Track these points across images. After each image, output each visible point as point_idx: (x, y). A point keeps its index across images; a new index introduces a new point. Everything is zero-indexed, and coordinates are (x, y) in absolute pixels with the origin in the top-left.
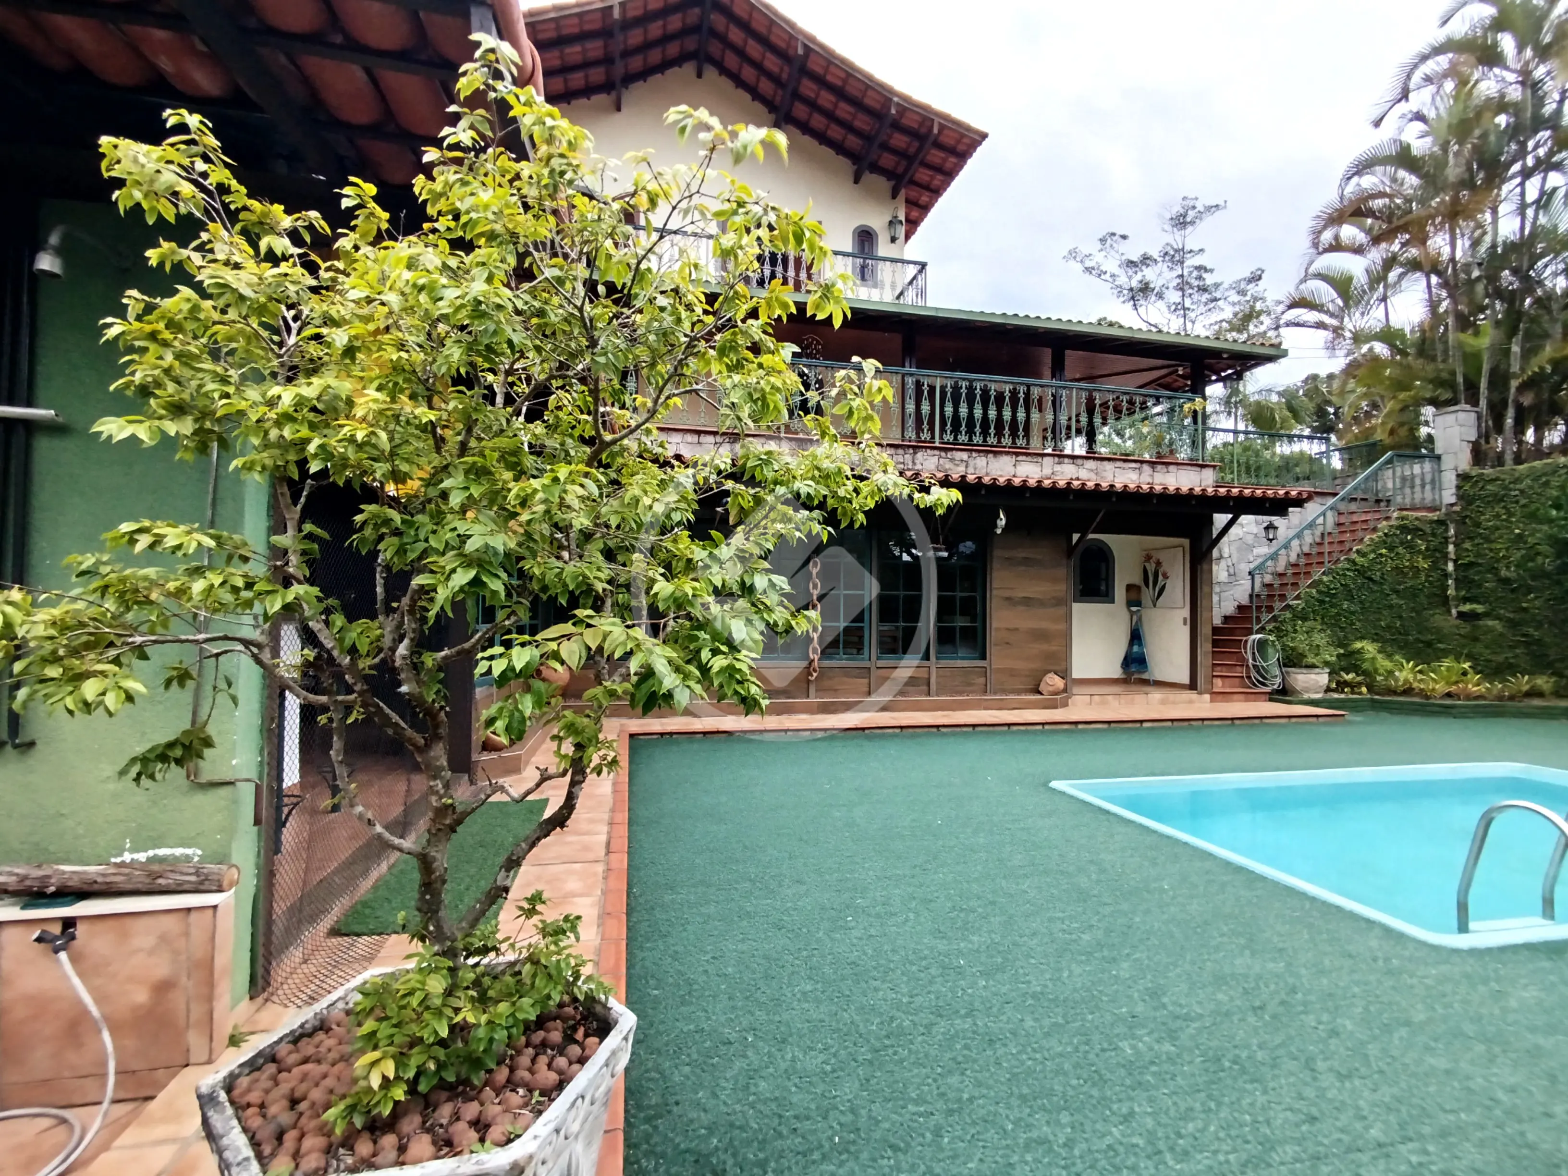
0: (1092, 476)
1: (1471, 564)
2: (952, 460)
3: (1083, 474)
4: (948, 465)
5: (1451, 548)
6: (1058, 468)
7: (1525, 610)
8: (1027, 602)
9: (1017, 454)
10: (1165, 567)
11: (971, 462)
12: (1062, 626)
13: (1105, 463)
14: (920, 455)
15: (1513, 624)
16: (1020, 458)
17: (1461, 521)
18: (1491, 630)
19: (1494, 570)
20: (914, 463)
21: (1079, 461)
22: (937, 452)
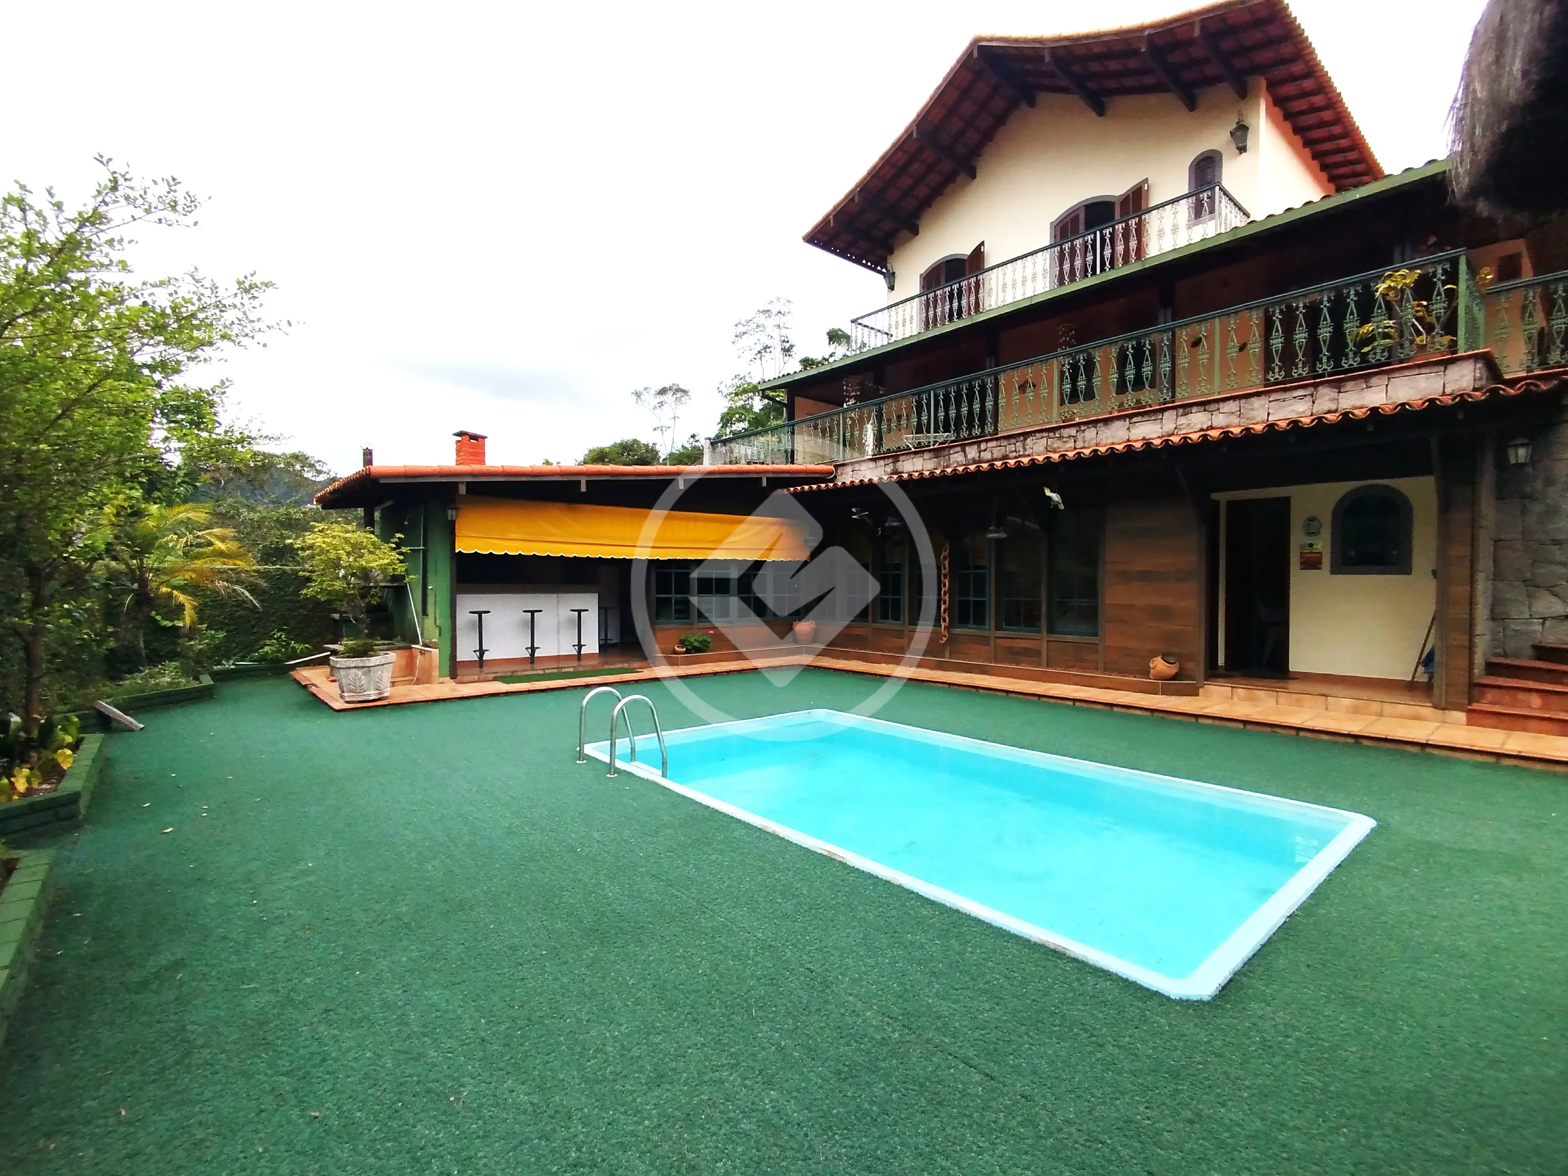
0: (1235, 420)
2: (1061, 438)
3: (1220, 420)
4: (1057, 444)
6: (1183, 420)
8: (1146, 576)
9: (1131, 416)
11: (1080, 436)
13: (1253, 400)
14: (1029, 441)
16: (1134, 420)
20: (1025, 449)
21: (1213, 407)
22: (1045, 434)
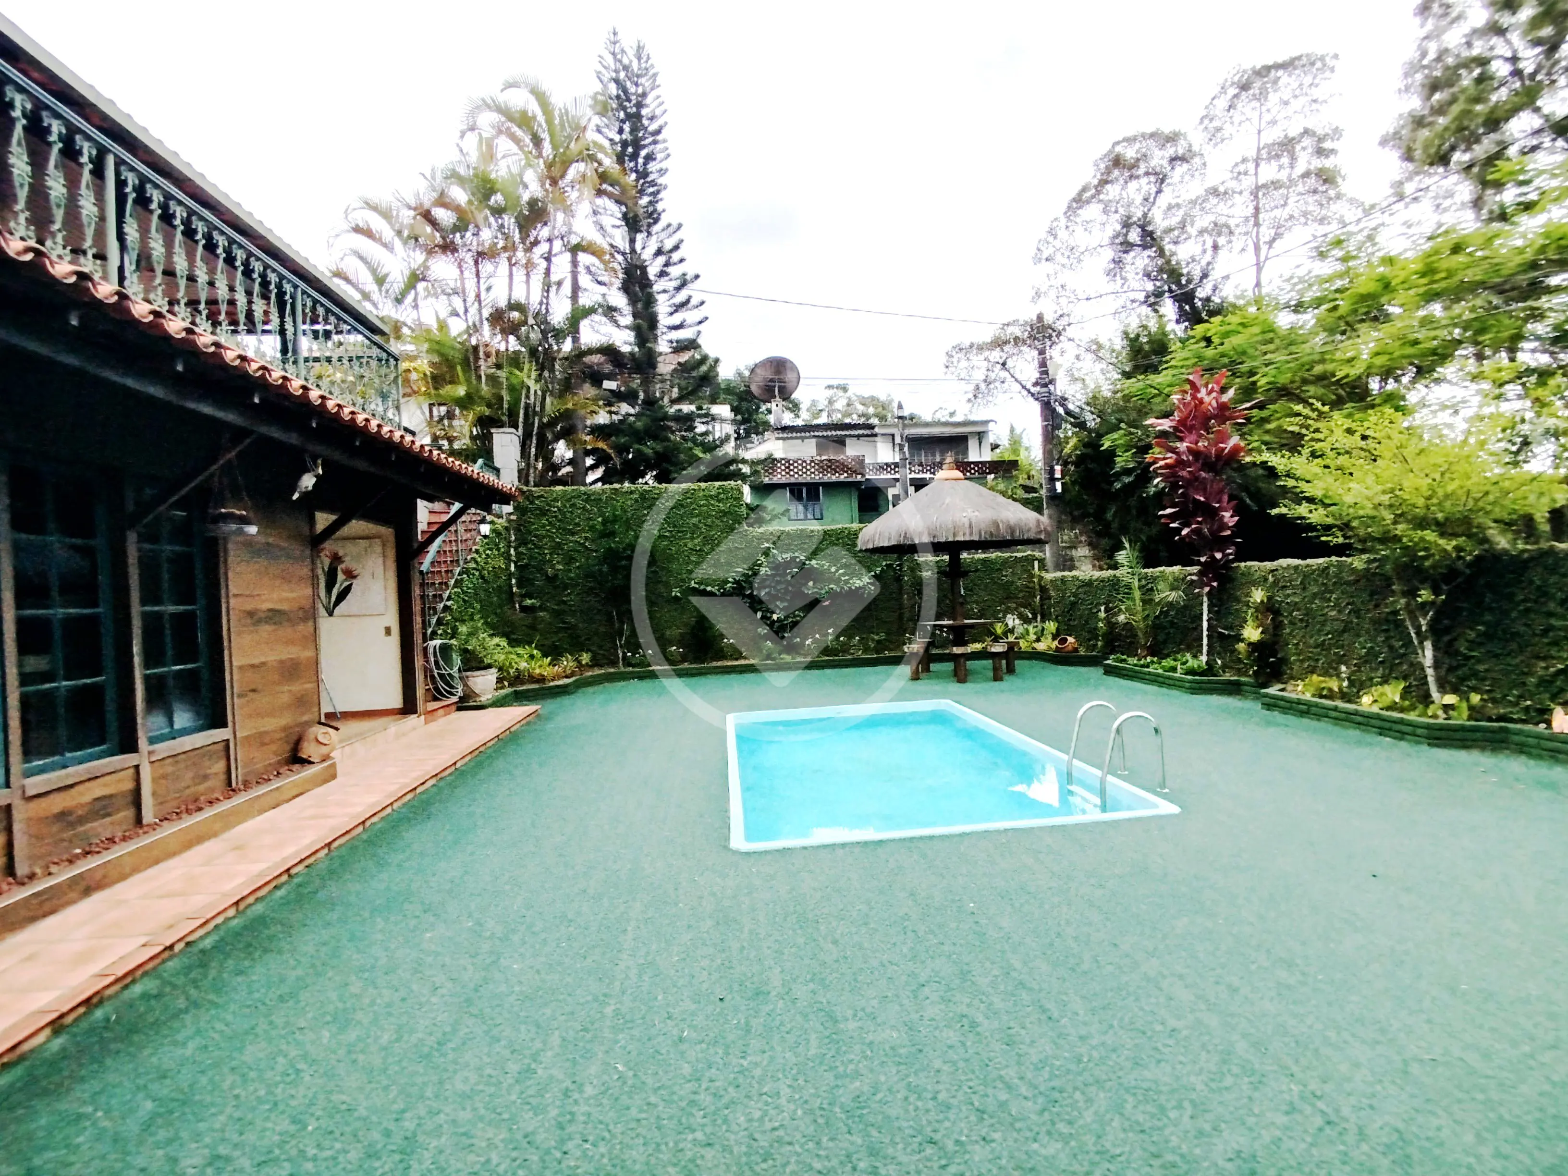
1: (526, 566)
5: (512, 551)
7: (564, 602)
8: (272, 616)
10: (348, 563)
12: (309, 653)
15: (557, 614)
17: (518, 530)
18: (543, 619)
19: (540, 570)
